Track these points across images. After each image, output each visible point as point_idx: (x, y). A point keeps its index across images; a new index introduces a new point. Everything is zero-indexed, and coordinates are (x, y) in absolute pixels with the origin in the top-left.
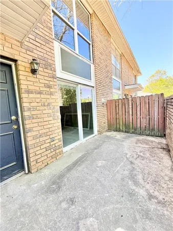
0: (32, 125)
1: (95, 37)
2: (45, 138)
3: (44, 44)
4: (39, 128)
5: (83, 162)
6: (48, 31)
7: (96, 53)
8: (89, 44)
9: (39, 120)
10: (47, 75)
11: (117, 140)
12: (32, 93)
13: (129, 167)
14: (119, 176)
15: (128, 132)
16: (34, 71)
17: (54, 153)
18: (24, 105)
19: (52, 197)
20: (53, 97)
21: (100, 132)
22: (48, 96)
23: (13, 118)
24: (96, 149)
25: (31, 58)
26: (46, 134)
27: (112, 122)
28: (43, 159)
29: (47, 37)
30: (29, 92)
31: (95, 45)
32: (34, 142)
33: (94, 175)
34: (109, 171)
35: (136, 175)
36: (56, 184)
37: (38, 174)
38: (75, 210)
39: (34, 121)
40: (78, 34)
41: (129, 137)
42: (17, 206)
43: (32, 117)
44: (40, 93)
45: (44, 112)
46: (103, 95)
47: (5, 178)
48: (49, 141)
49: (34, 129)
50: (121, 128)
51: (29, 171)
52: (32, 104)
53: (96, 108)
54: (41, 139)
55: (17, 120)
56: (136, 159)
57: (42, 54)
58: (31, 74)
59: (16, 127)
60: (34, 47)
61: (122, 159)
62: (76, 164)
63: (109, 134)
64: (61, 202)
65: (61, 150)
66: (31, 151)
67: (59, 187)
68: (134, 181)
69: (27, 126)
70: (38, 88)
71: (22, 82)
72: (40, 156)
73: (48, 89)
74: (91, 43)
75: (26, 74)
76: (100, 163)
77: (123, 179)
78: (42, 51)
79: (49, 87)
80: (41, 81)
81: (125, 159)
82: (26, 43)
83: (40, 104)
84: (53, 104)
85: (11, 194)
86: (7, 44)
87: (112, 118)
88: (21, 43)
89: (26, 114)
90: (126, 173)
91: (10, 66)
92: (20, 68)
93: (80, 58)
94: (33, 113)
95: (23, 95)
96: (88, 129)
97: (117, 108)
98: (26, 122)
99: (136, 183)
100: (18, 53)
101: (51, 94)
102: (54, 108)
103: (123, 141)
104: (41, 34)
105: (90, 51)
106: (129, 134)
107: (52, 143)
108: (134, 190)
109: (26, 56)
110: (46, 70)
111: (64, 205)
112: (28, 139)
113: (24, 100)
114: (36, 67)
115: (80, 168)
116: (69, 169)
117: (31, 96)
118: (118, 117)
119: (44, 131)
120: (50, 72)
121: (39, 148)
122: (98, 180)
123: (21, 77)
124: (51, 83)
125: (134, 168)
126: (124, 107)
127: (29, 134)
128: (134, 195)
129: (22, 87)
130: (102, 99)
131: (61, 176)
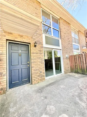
0: (34, 65)
1: (61, 27)
2: (38, 71)
3: (39, 36)
4: (36, 67)
5: (53, 84)
6: (41, 31)
7: (62, 34)
8: (59, 31)
9: (36, 64)
10: (40, 47)
11: (75, 77)
12: (34, 53)
13: (79, 91)
14: (71, 94)
15: (84, 74)
16: (35, 46)
17: (41, 78)
18: (32, 58)
19: (38, 94)
20: (41, 55)
21: (65, 73)
22: (40, 55)
23: (28, 62)
24: (61, 80)
25: (35, 42)
26: (38, 70)
27: (73, 68)
28: (37, 80)
29: (40, 34)
30: (33, 53)
31: (61, 30)
32: (34, 72)
33: (57, 91)
34: (66, 91)
35: (82, 96)
36: (40, 90)
37: (35, 85)
38: (46, 101)
39: (35, 64)
40: (53, 28)
41: (84, 77)
42: (27, 93)
43: (34, 62)
44: (37, 53)
45: (38, 61)
46: (67, 53)
47: (24, 84)
48: (39, 72)
49: (34, 67)
50: (79, 71)
51: (32, 84)
52: (34, 58)
53: (63, 60)
54: (37, 71)
55: (29, 63)
56: (85, 88)
57: (38, 40)
58: (34, 47)
59: (29, 66)
60: (36, 38)
61: (75, 87)
62: (50, 84)
63: (71, 74)
64: (41, 97)
65: (44, 77)
66: (33, 75)
67: (42, 92)
68: (80, 98)
69: (32, 66)
70: (36, 52)
71: (31, 50)
72: (36, 78)
73: (40, 52)
74: (59, 30)
75: (33, 47)
76: (62, 87)
77: (73, 96)
78: (38, 38)
79: (41, 51)
80: (38, 49)
81: (78, 87)
82: (33, 37)
83: (37, 58)
84: (42, 58)
85: (25, 89)
86: (28, 39)
87: (73, 65)
88: (32, 37)
89: (32, 61)
90: (76, 94)
91: (28, 45)
92: (31, 45)
93: (54, 38)
94: (34, 61)
95: (32, 55)
96: (59, 71)
97: (76, 60)
98: (32, 64)
99: (81, 100)
100: (31, 41)
101: (41, 54)
102: (42, 59)
103: (79, 78)
104: (38, 33)
105: (59, 34)
106: (84, 75)
107: (41, 74)
108: (78, 102)
109: (33, 41)
110: (39, 45)
111: (42, 98)
112: (32, 71)
113: (32, 56)
114: (36, 44)
115: (51, 87)
116: (47, 86)
117: (34, 55)
118: (76, 65)
119: (38, 68)
120: (41, 45)
121: (35, 75)
122: (59, 93)
123: (31, 48)
124: (41, 49)
125: (82, 92)
126: (80, 59)
127: (32, 69)
128: (78, 104)
129: (31, 52)
130: (66, 55)
131: (43, 88)
